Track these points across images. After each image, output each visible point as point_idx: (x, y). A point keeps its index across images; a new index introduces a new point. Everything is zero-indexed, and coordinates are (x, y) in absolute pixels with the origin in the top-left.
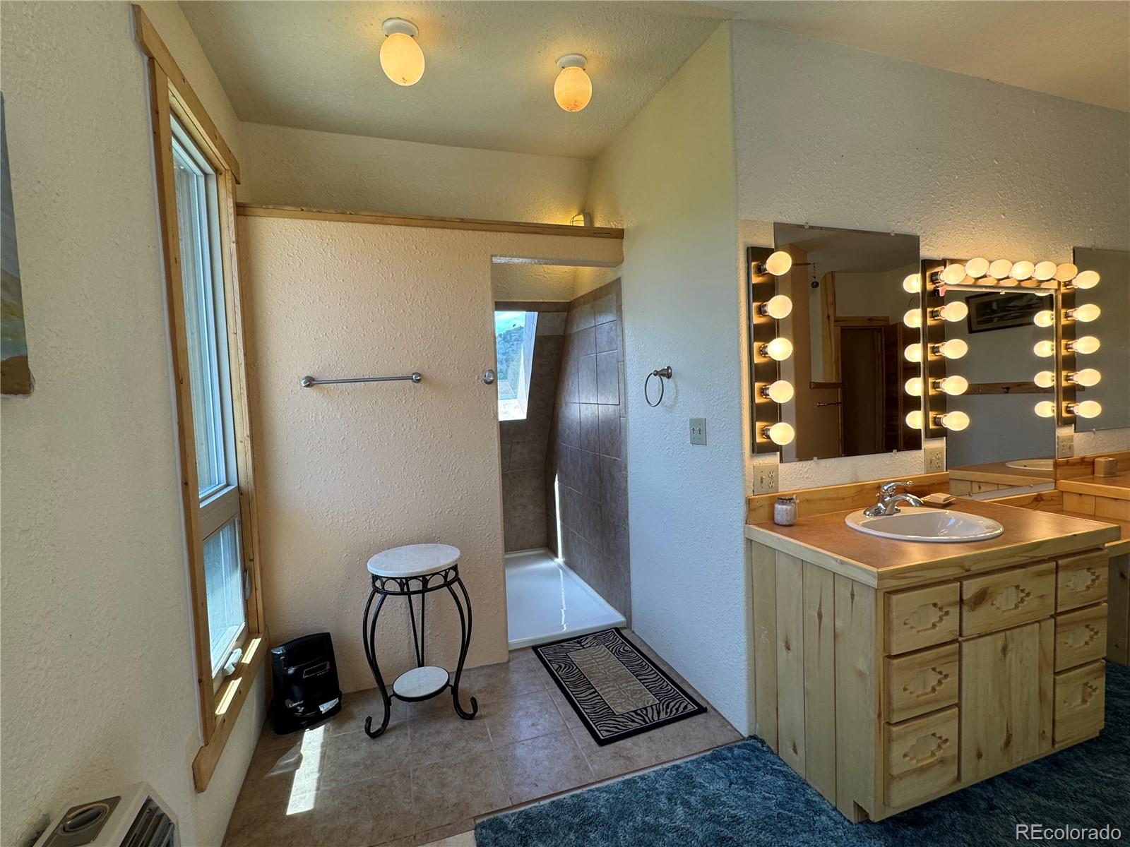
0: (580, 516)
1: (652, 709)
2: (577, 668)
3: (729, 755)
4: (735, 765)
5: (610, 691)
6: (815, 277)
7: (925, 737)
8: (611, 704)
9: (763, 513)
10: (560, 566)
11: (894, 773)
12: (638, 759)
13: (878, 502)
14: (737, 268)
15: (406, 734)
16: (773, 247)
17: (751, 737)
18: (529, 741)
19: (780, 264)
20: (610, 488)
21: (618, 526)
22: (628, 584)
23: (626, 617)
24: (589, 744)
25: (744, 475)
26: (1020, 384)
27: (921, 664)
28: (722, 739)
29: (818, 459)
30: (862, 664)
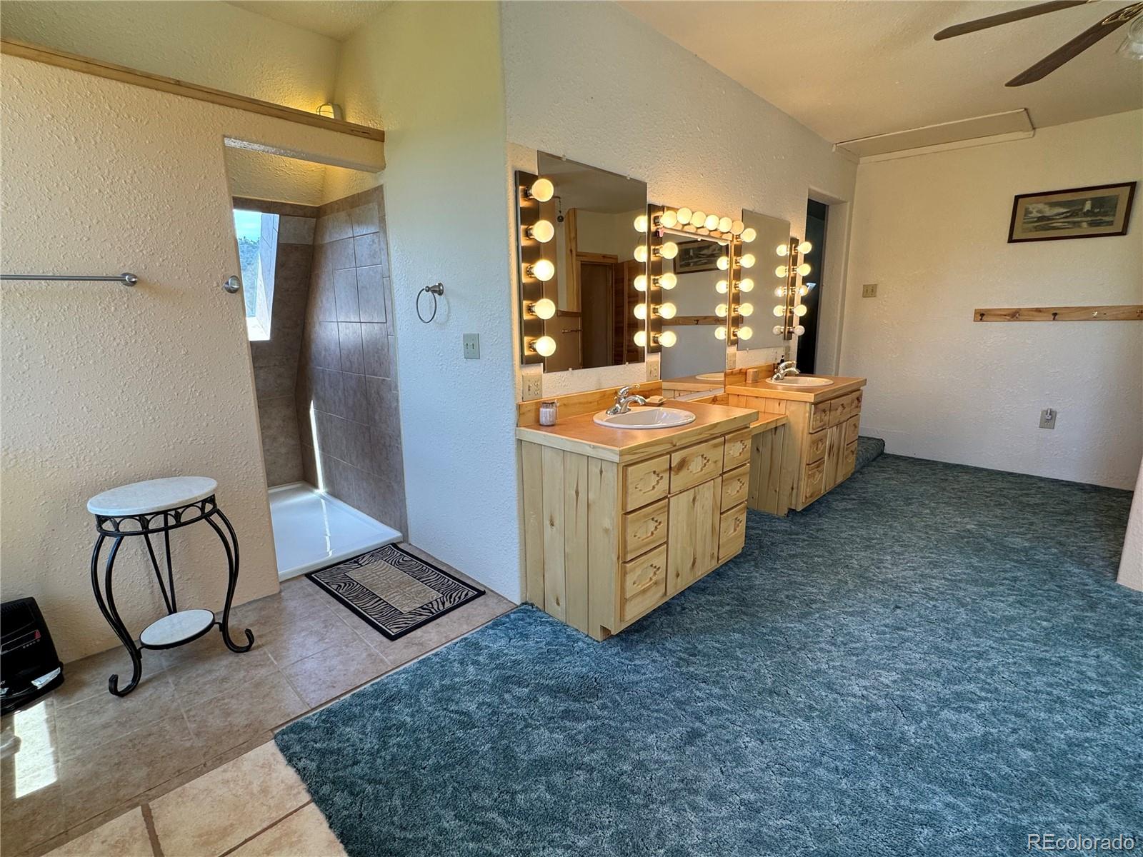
0: (345, 442)
1: (437, 602)
2: (358, 584)
3: (507, 620)
4: (512, 626)
5: (394, 597)
6: (560, 212)
7: (646, 568)
8: (398, 606)
9: (531, 416)
10: (323, 497)
11: (627, 597)
12: (430, 642)
13: (616, 403)
14: (506, 190)
15: (168, 682)
16: (537, 174)
17: (523, 604)
18: (319, 654)
19: (543, 190)
20: (379, 409)
21: (390, 446)
22: (403, 501)
23: (401, 532)
24: (381, 642)
25: (515, 384)
26: (705, 318)
27: (645, 516)
28: (500, 610)
29: (573, 369)
30: (607, 523)
